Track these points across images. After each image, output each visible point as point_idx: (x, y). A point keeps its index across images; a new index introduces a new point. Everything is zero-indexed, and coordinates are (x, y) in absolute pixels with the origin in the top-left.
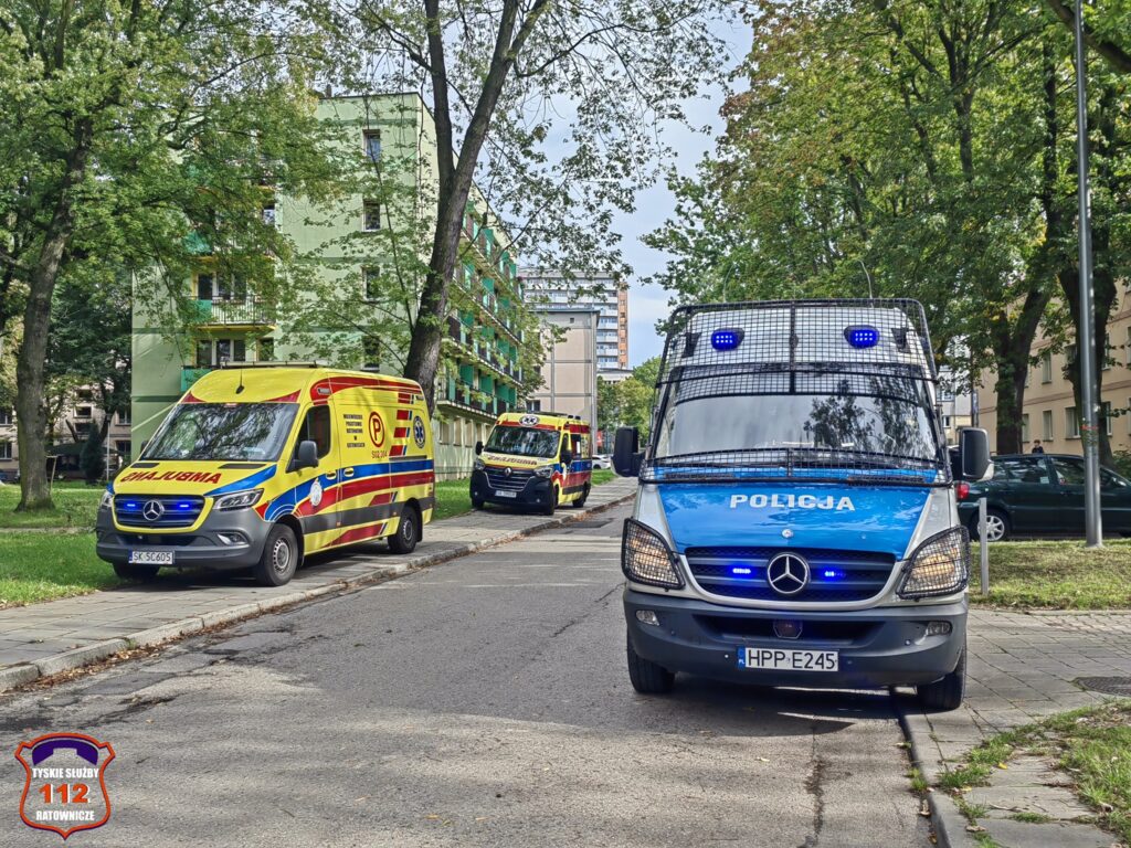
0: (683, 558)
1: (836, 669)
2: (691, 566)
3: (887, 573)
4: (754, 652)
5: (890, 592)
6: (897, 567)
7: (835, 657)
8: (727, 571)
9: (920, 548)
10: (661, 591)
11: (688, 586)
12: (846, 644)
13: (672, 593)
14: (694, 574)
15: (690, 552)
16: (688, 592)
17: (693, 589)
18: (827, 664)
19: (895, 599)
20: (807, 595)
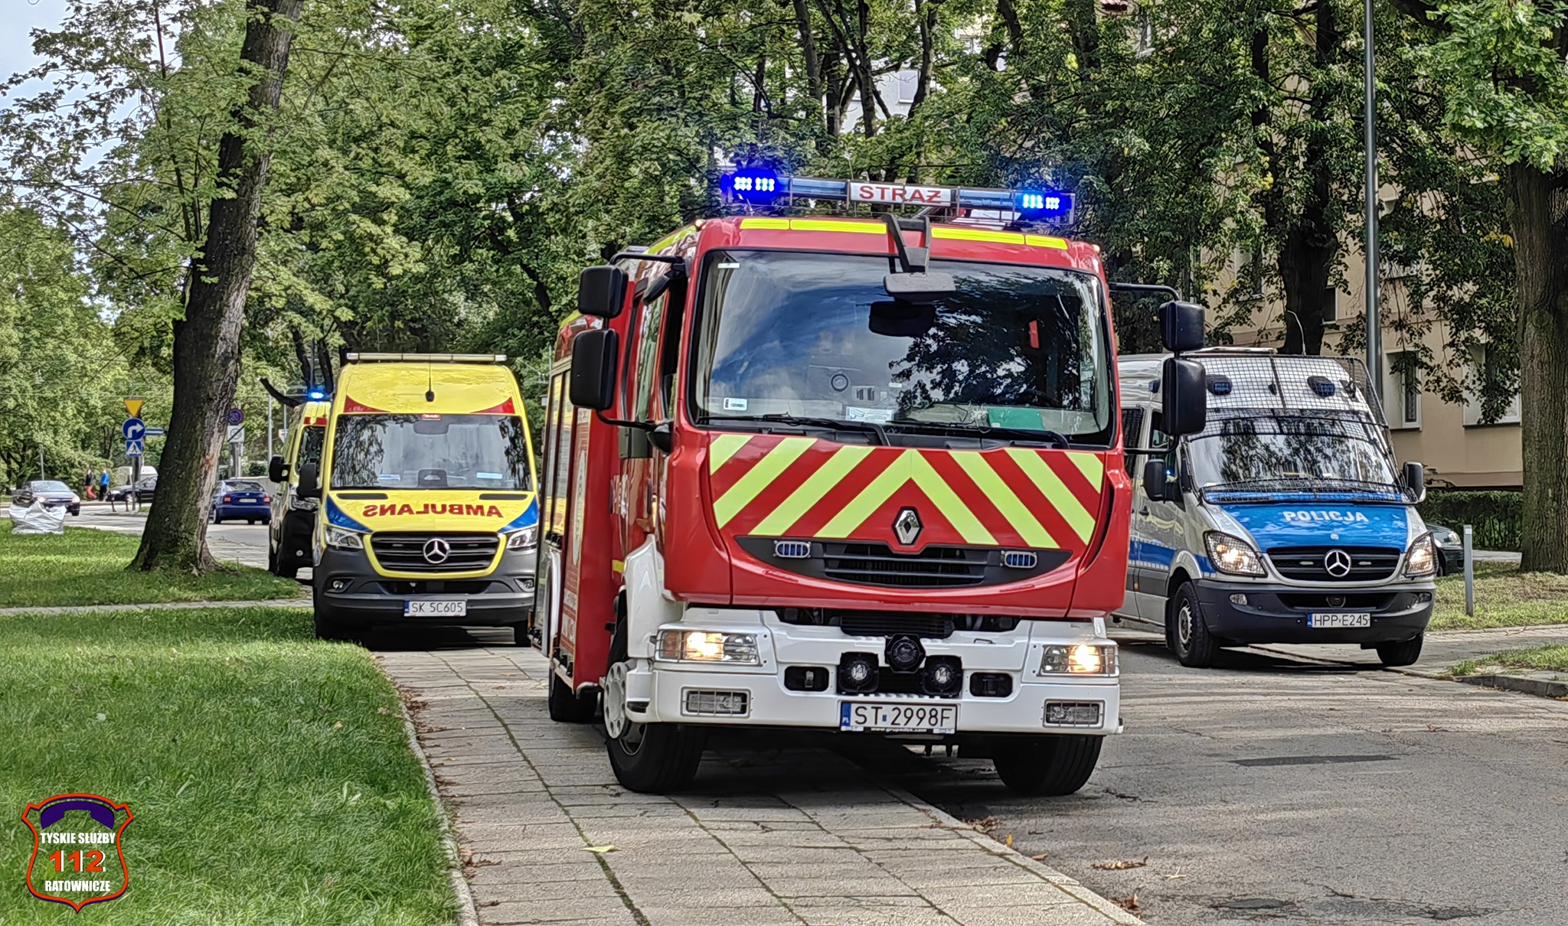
0: (1266, 556)
1: (1368, 625)
2: (1274, 561)
3: (1396, 561)
4: (1318, 616)
5: (1398, 575)
6: (1402, 556)
7: (1368, 617)
8: (1296, 563)
9: (1413, 544)
10: (1250, 580)
11: (1270, 574)
12: (1374, 609)
13: (1258, 580)
14: (1276, 566)
15: (1270, 551)
16: (1271, 579)
17: (1275, 577)
18: (1363, 622)
19: (1402, 578)
20: (1350, 577)
